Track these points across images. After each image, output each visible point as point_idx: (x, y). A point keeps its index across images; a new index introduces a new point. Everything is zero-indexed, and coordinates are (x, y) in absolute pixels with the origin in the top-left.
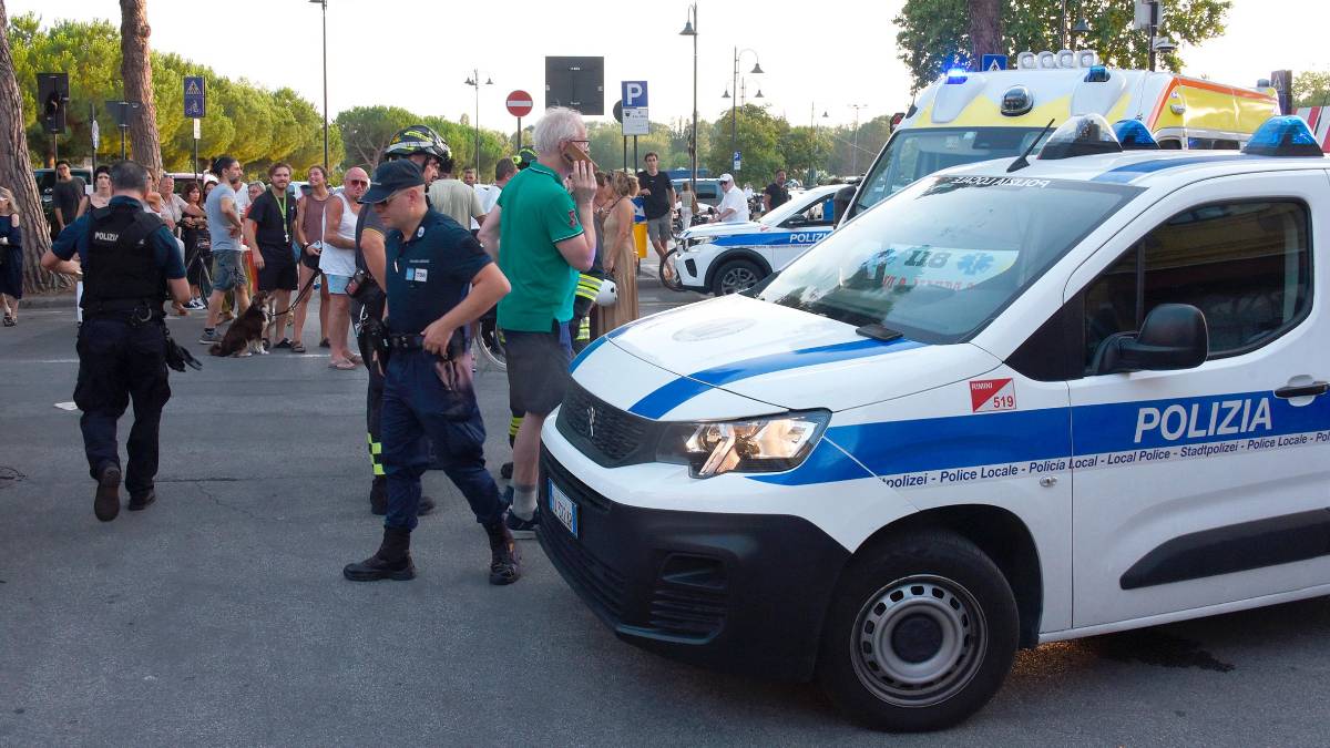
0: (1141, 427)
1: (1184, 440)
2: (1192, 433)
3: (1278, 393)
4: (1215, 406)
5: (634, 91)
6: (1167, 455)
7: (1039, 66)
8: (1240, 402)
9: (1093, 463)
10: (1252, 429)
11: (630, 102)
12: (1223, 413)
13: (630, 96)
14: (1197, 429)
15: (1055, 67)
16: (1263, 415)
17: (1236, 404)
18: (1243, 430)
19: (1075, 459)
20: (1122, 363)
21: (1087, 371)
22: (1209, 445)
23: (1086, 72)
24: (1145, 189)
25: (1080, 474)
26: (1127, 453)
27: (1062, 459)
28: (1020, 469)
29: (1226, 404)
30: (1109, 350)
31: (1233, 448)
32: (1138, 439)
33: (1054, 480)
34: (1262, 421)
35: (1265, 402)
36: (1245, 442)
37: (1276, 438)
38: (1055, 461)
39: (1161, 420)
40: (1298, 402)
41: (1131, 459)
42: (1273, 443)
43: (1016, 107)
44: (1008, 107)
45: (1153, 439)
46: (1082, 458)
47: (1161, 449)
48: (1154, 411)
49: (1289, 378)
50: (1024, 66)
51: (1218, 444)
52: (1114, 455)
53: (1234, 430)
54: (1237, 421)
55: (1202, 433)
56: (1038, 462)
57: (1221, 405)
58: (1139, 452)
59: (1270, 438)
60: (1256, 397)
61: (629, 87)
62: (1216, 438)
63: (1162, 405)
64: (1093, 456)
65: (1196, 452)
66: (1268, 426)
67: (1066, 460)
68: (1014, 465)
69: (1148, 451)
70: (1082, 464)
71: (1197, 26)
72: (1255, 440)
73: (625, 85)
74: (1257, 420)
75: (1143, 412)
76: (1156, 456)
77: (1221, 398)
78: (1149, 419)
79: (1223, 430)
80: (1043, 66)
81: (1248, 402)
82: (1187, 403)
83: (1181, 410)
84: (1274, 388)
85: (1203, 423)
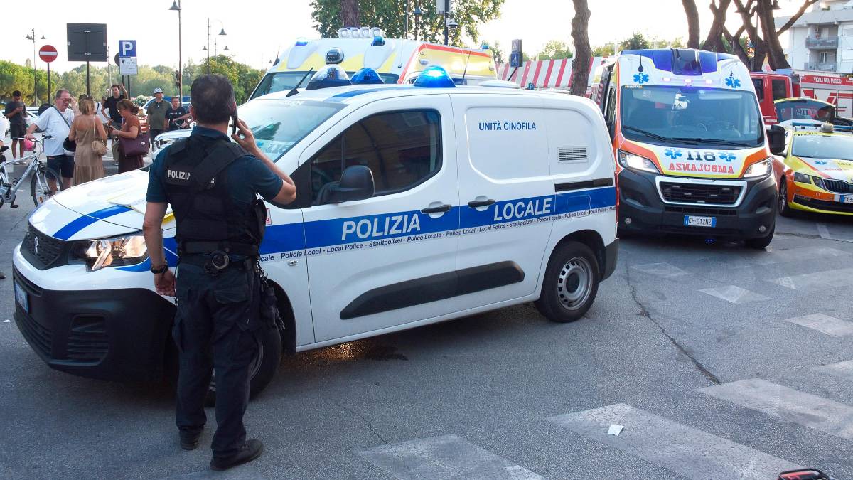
0: (345, 232)
1: (370, 238)
2: (375, 234)
3: (423, 211)
4: (388, 219)
5: (127, 46)
6: (361, 246)
7: (361, 36)
8: (401, 217)
9: (318, 252)
10: (409, 231)
11: (124, 53)
12: (392, 223)
13: (125, 50)
14: (377, 232)
15: (359, 36)
16: (415, 223)
17: (400, 218)
18: (404, 231)
19: (308, 250)
20: (332, 198)
21: (314, 203)
22: (385, 240)
23: (372, 40)
24: (347, 105)
25: (311, 258)
26: (338, 246)
27: (300, 251)
28: (275, 257)
29: (393, 218)
30: (326, 191)
31: (399, 241)
32: (344, 238)
33: (296, 262)
34: (415, 226)
35: (416, 216)
36: (405, 238)
37: (423, 235)
38: (296, 252)
39: (357, 228)
40: (434, 216)
41: (341, 249)
42: (421, 238)
43: (333, 60)
44: (329, 59)
45: (353, 238)
46: (312, 250)
47: (357, 243)
48: (353, 223)
49: (430, 202)
50: (343, 36)
51: (390, 239)
52: (330, 247)
53: (399, 231)
54: (401, 226)
55: (381, 234)
56: (286, 253)
57: (390, 218)
58: (345, 245)
59: (420, 235)
60: (411, 214)
61: (124, 44)
62: (389, 236)
63: (357, 220)
64: (318, 249)
65: (378, 244)
66: (419, 229)
67: (303, 251)
68: (271, 255)
69: (350, 244)
70: (312, 253)
71: (487, 12)
72: (412, 236)
73: (121, 42)
74: (412, 226)
75: (346, 224)
76: (356, 247)
77: (391, 215)
78: (349, 227)
79: (393, 232)
80: (353, 36)
81: (406, 217)
82: (371, 218)
83: (368, 222)
84: (421, 208)
85: (381, 228)
